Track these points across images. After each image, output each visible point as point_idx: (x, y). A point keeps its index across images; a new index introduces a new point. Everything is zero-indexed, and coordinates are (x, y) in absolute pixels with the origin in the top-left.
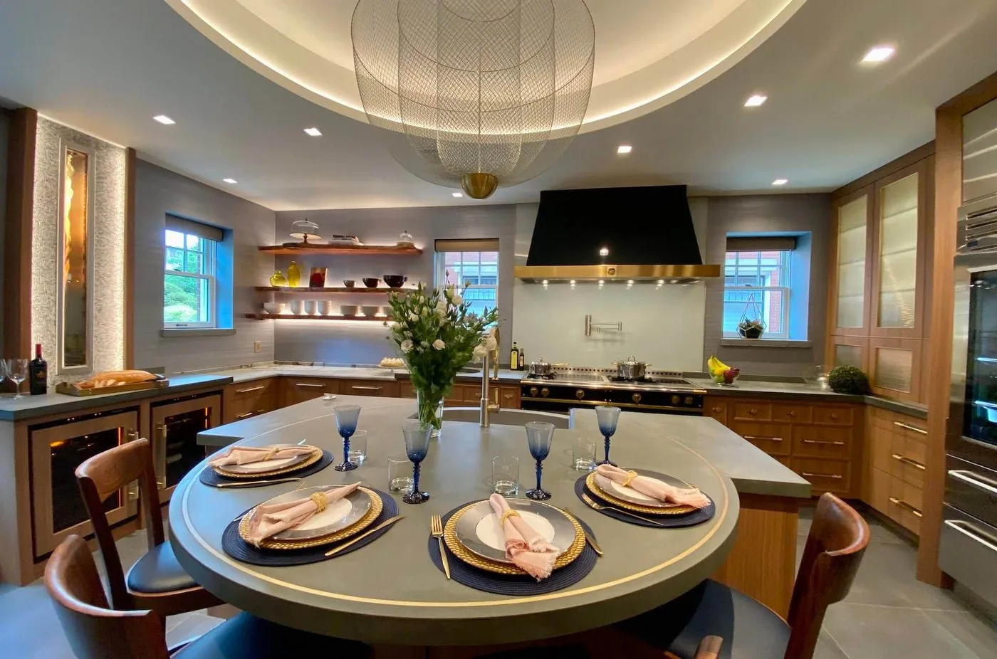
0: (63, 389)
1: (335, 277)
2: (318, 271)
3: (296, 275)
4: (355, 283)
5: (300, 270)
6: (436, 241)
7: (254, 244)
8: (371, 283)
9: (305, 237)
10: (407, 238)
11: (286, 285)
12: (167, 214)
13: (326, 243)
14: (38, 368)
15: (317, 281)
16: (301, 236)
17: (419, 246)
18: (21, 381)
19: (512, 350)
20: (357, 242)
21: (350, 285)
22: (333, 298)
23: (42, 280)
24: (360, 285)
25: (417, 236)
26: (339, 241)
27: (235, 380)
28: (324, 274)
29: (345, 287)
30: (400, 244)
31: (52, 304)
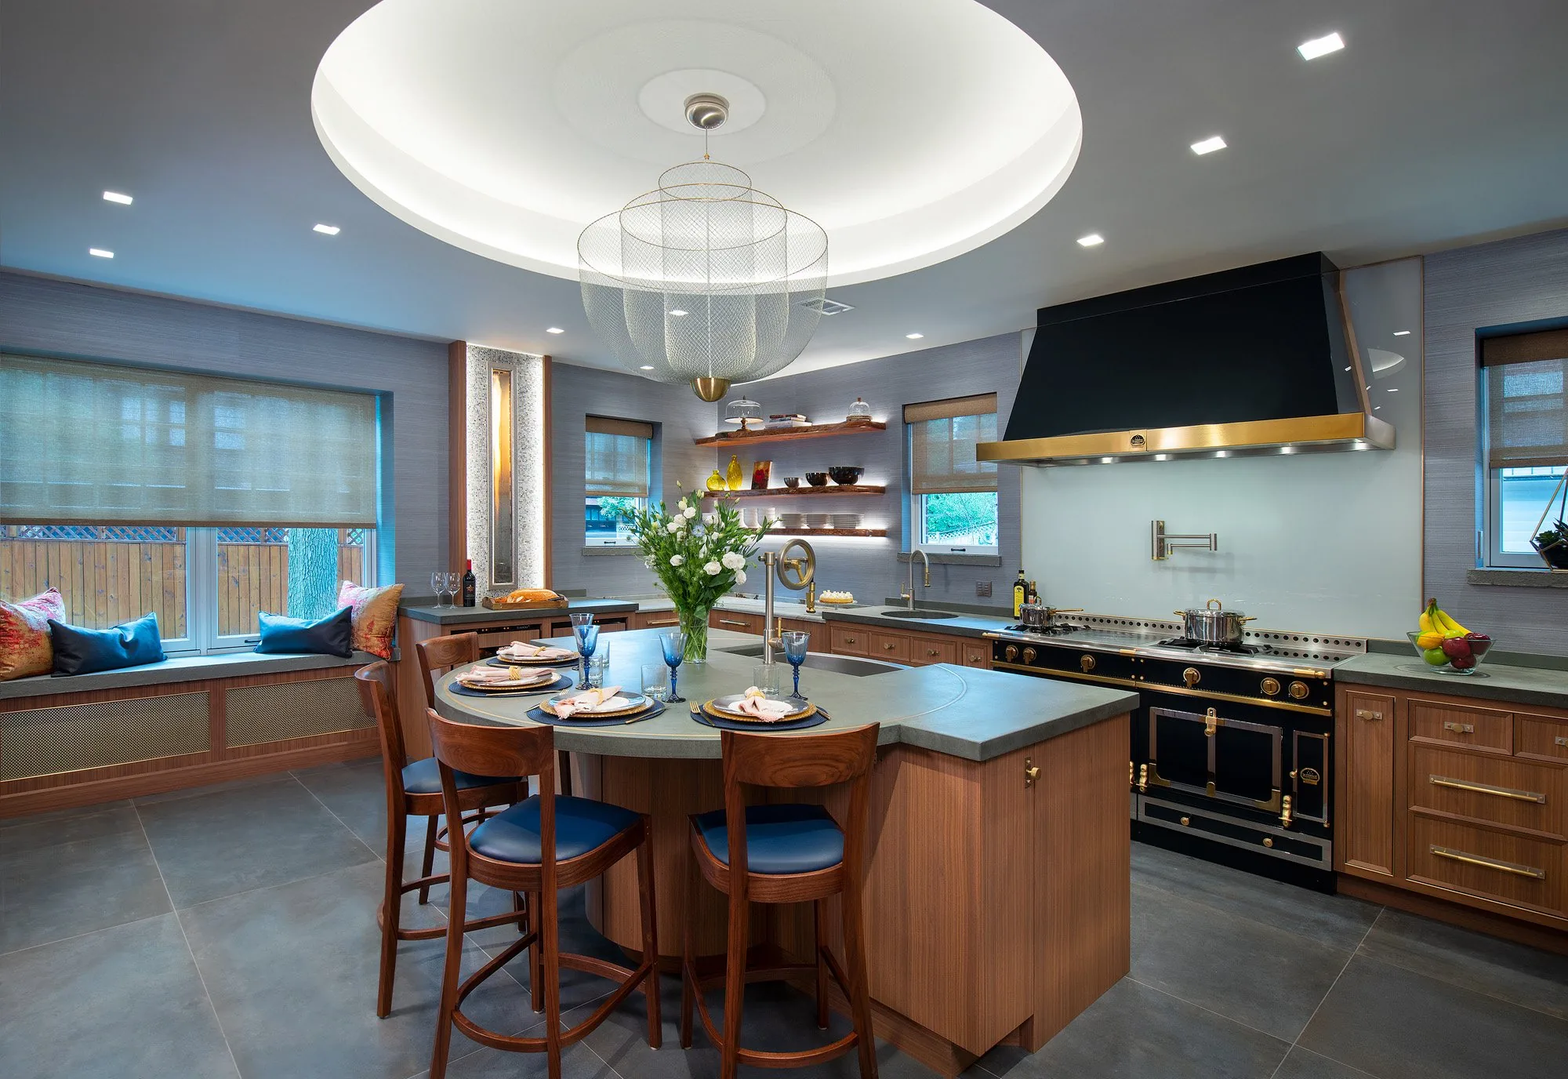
0: (487, 602)
1: (778, 473)
2: (761, 467)
3: (739, 474)
4: (800, 481)
5: (742, 467)
6: (904, 407)
7: (688, 436)
8: (817, 480)
9: (743, 422)
10: (858, 410)
11: (726, 488)
12: (588, 416)
13: (762, 428)
14: (469, 580)
15: (760, 480)
16: (739, 421)
17: (879, 418)
18: (455, 592)
19: (1016, 584)
20: (801, 421)
21: (793, 484)
22: (775, 504)
23: (477, 499)
24: (804, 484)
25: (876, 401)
26: (778, 423)
27: (641, 608)
28: (767, 471)
29: (786, 487)
30: (849, 419)
31: (485, 521)
